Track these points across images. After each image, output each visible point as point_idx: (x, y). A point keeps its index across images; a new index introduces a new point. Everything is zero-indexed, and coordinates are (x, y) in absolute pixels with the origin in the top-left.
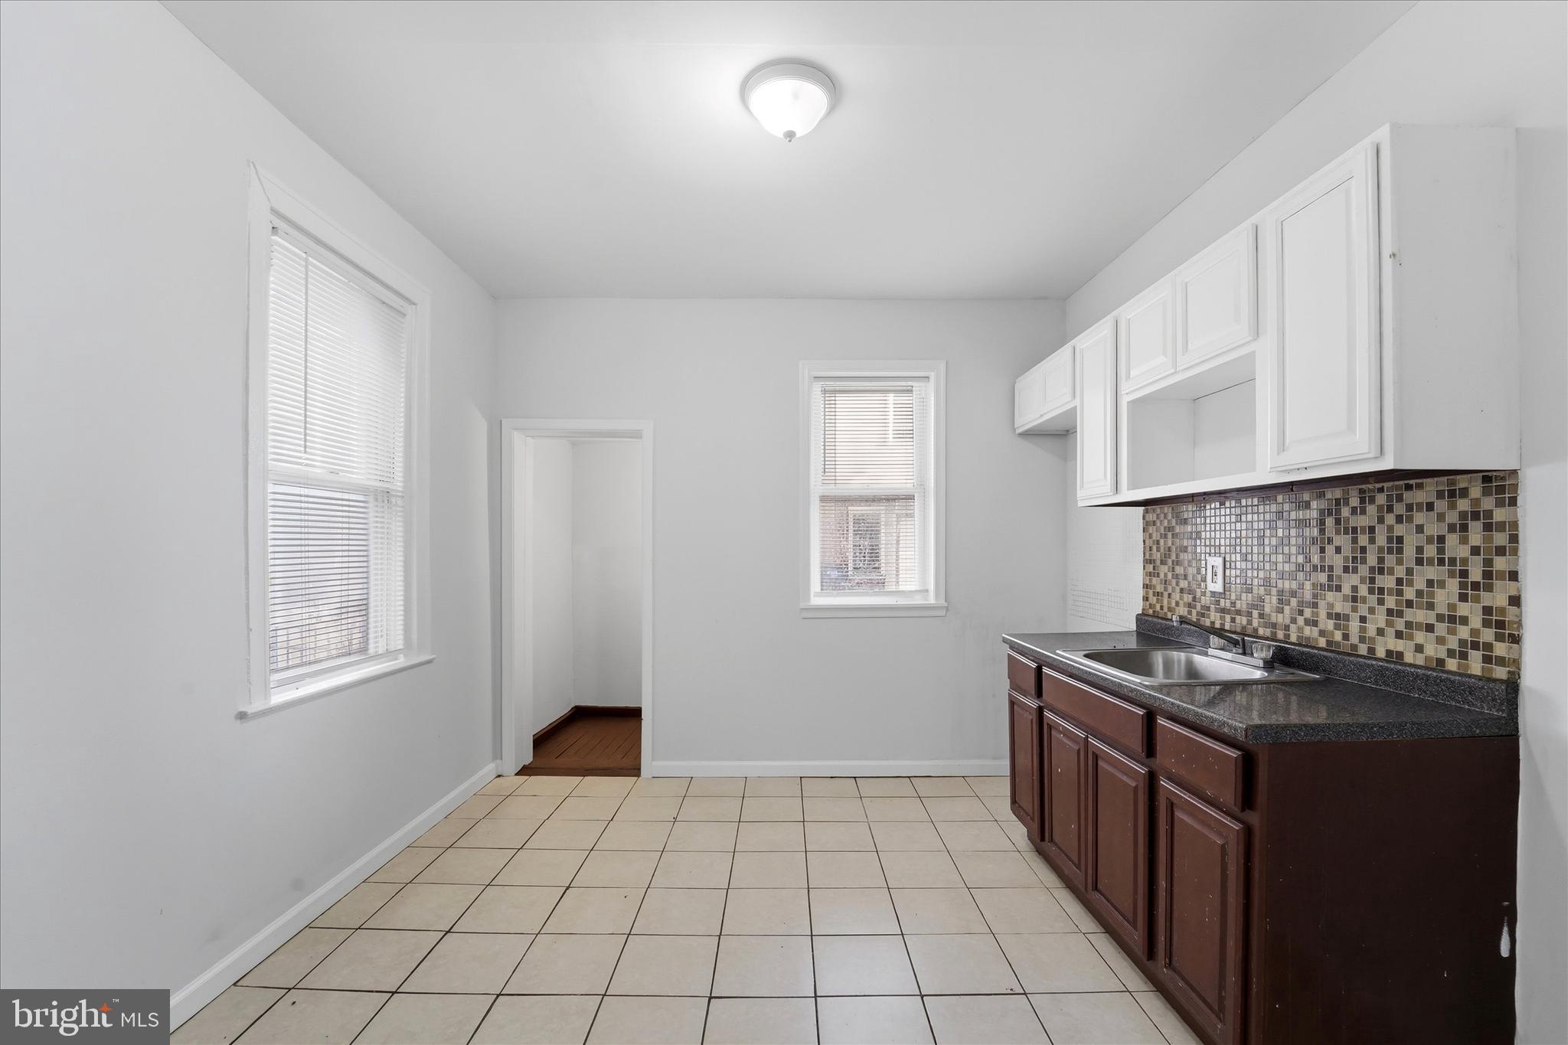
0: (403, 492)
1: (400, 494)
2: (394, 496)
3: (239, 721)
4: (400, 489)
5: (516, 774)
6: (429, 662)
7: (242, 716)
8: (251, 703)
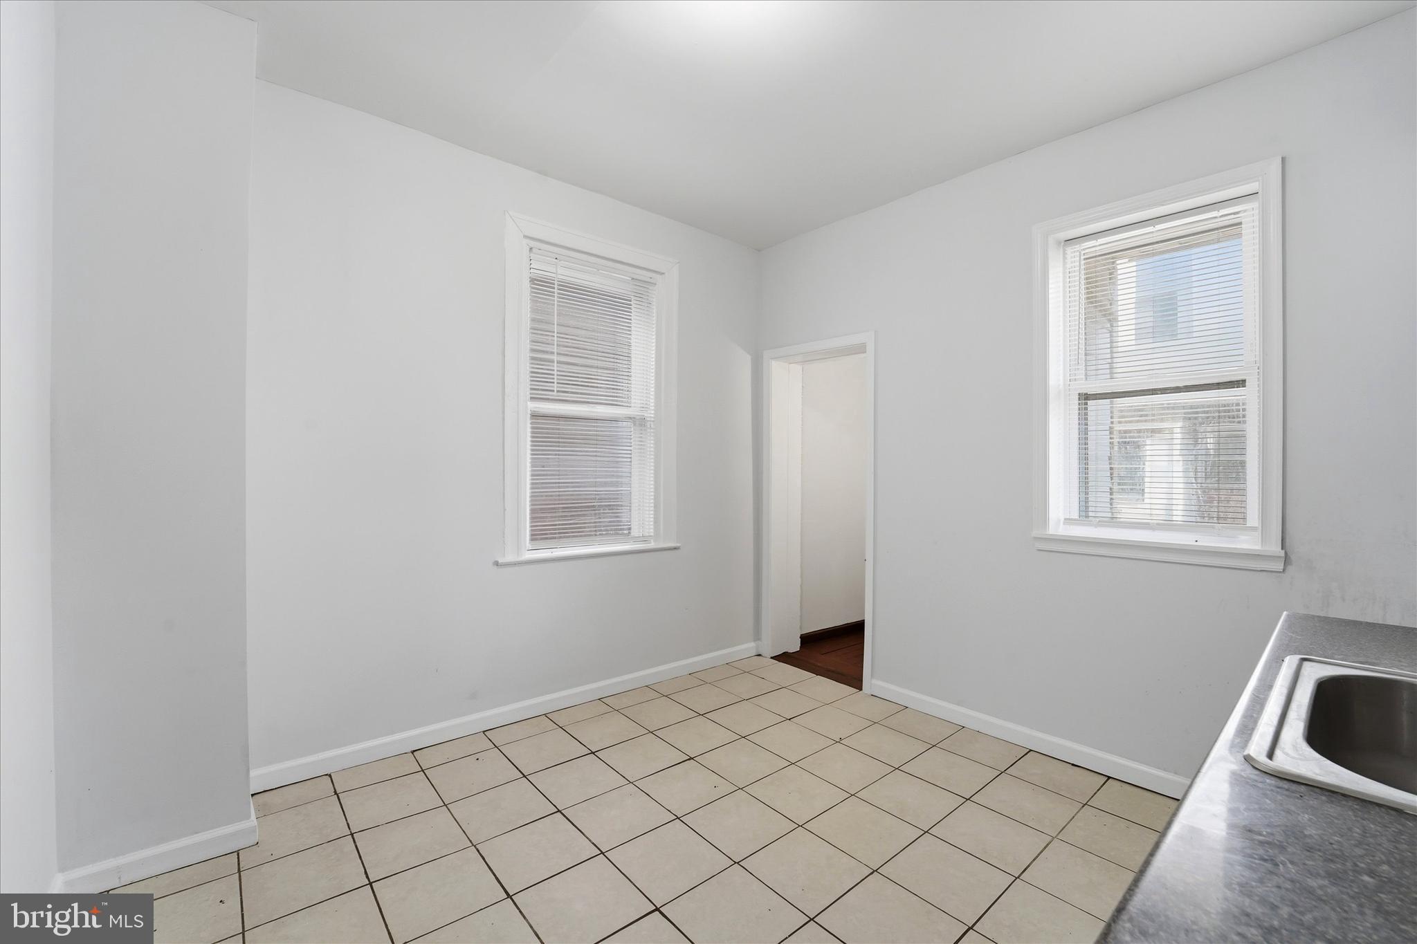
0: (654, 418)
1: (653, 419)
2: (648, 421)
3: (495, 566)
4: (652, 416)
5: (772, 658)
6: (675, 548)
7: (497, 564)
8: (504, 556)
